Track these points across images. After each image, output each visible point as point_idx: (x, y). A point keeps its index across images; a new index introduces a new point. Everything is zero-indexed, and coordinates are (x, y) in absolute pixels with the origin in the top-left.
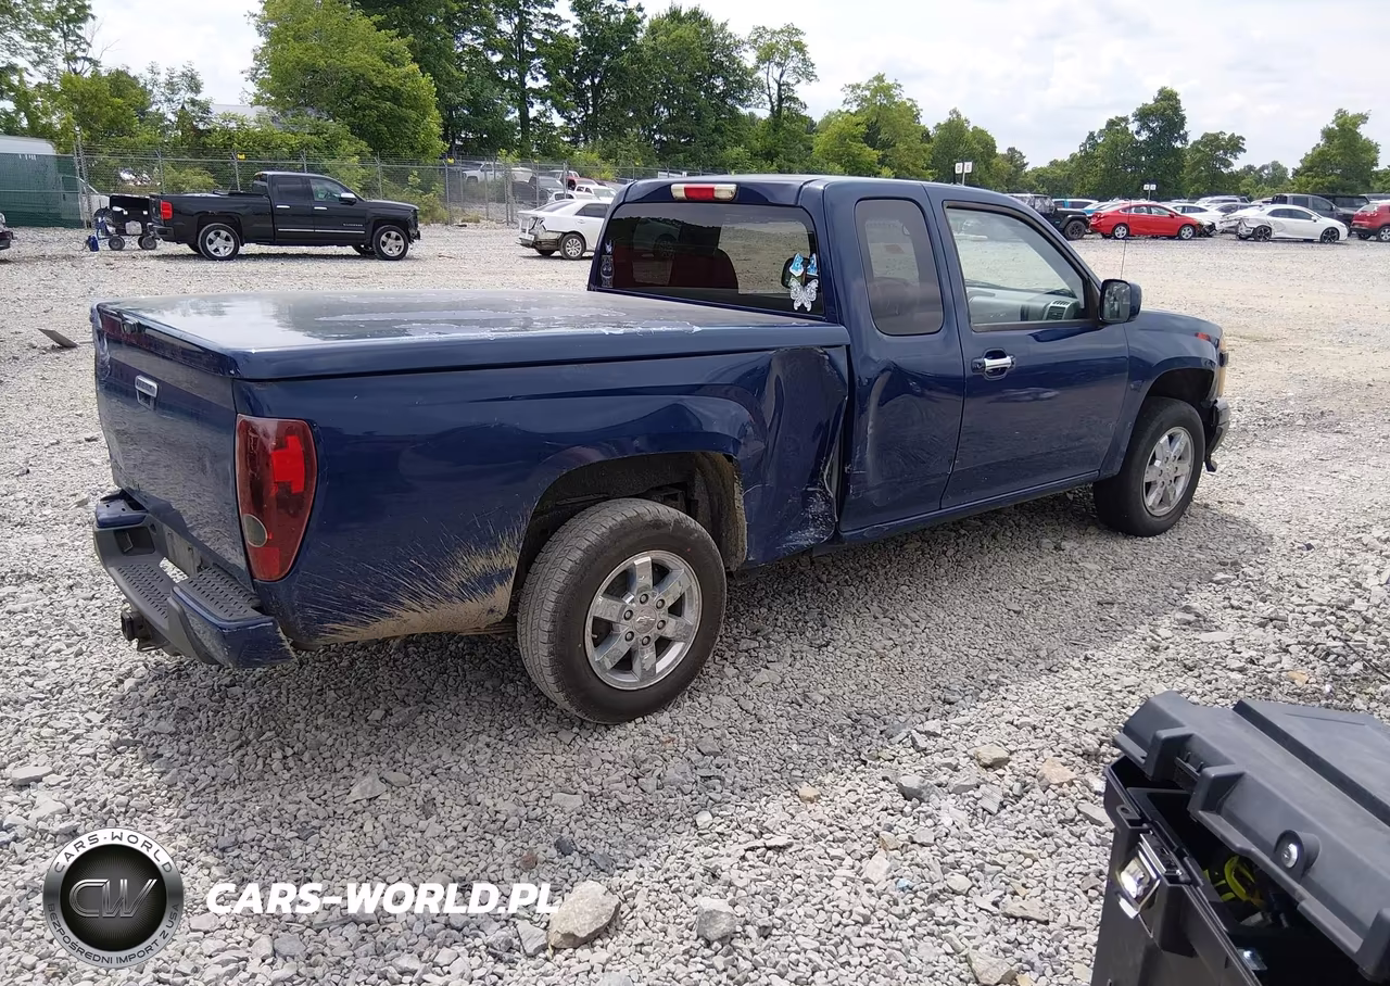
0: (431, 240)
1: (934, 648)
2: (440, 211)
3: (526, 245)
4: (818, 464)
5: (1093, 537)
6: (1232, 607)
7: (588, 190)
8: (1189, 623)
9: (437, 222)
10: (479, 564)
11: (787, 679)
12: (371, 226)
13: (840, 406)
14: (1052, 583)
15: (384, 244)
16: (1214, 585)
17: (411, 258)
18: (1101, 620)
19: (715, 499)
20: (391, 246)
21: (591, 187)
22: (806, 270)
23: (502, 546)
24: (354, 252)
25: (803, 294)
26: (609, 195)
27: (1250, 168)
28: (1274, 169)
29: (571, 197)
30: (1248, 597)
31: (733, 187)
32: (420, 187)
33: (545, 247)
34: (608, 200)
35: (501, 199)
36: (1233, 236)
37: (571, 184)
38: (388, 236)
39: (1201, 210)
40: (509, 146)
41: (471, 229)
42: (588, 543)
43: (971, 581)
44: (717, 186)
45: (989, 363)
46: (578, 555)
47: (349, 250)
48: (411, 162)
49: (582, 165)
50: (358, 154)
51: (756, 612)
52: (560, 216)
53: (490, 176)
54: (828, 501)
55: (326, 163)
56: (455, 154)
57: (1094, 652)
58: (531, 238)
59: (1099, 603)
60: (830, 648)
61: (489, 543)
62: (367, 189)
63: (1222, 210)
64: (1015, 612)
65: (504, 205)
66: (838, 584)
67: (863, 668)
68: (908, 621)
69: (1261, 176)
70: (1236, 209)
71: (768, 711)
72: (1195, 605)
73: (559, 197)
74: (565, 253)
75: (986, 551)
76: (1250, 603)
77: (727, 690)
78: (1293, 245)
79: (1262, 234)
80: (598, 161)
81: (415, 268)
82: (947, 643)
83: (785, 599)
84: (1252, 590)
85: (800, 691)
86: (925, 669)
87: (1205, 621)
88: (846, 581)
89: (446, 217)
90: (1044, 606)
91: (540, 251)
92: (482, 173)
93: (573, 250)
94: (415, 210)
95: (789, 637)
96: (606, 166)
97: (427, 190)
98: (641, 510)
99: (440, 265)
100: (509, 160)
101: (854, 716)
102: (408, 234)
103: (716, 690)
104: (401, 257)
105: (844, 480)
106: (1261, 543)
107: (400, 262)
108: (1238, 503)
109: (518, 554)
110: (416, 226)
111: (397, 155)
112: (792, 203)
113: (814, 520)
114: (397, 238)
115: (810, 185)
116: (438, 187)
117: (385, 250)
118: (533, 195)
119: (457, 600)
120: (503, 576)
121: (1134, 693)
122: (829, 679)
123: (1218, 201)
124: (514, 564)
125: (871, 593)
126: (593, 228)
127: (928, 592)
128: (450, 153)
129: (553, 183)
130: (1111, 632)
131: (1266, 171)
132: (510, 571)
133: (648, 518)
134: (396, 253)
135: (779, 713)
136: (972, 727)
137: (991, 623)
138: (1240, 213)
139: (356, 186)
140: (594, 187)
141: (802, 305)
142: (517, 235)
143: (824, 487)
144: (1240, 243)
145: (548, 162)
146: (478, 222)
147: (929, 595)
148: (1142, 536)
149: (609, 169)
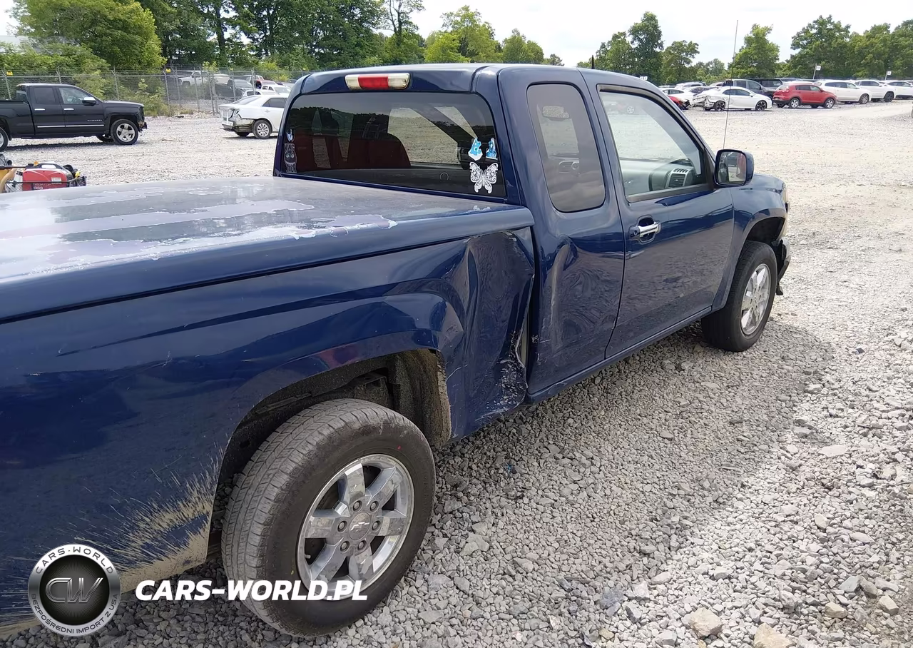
0: (155, 128)
1: (614, 488)
2: (164, 107)
3: (228, 129)
4: (509, 338)
5: (701, 355)
6: (831, 416)
7: (270, 88)
8: (806, 436)
9: (162, 114)
10: (166, 519)
11: (494, 543)
12: (108, 121)
13: (528, 283)
14: (687, 405)
15: (120, 133)
16: (810, 395)
17: (142, 143)
18: (738, 440)
19: (417, 383)
20: (125, 135)
21: (273, 86)
22: (485, 154)
23: (191, 494)
24: (98, 141)
25: (483, 177)
26: (286, 91)
27: (701, 64)
28: (716, 64)
29: (259, 93)
30: (839, 405)
31: (406, 76)
32: (147, 90)
33: (242, 130)
34: (286, 95)
35: (208, 97)
36: (701, 109)
37: (258, 85)
38: (123, 127)
39: (680, 92)
40: (210, 59)
41: (187, 118)
42: (294, 465)
43: (622, 409)
44: (390, 76)
45: (642, 229)
46: (283, 480)
47: (94, 139)
48: (140, 73)
49: (265, 71)
50: (100, 69)
51: (452, 462)
52: (251, 108)
53: (199, 81)
54: (519, 371)
55: (75, 76)
56: (172, 66)
57: (747, 479)
58: (231, 124)
59: (731, 423)
60: (526, 500)
61: (176, 496)
62: (109, 93)
63: (692, 91)
64: (668, 439)
65: (210, 101)
66: (515, 421)
67: (559, 519)
68: (584, 460)
69: (708, 69)
70: (701, 90)
71: (485, 589)
72: (804, 418)
73: (250, 94)
74: (257, 134)
75: (624, 376)
76: (842, 410)
77: (440, 566)
78: (739, 113)
79: (719, 106)
80: (276, 68)
81: (144, 150)
82: (623, 480)
83: (473, 443)
84: (839, 398)
85: (508, 557)
86: (612, 513)
87: (817, 432)
88: (521, 418)
89: (168, 111)
90: (689, 431)
91: (238, 133)
92: (193, 79)
93: (263, 131)
94: (142, 107)
95: (485, 488)
96: (283, 71)
97: (152, 93)
98: (349, 418)
99: (163, 146)
100: (211, 68)
101: (567, 585)
102: (137, 125)
103: (431, 566)
104: (133, 142)
105: (532, 349)
106: (826, 351)
107: (133, 146)
108: (792, 314)
109: (212, 498)
110: (143, 119)
111: (129, 68)
112: (467, 89)
113: (507, 389)
114: (129, 129)
115: (483, 72)
116: (161, 90)
117: (121, 137)
118: (231, 94)
119: (143, 564)
120: (196, 524)
121: (796, 523)
122: (531, 538)
123: (689, 86)
124: (209, 508)
125: (544, 429)
126: (277, 116)
127: (591, 423)
128: (168, 65)
129: (245, 84)
130: (751, 454)
131: (711, 66)
132: (204, 517)
133: (357, 426)
134: (129, 139)
135: (495, 590)
136: (675, 585)
137: (653, 453)
138: (705, 93)
139: (99, 92)
140: (275, 86)
141: (483, 187)
142: (219, 122)
143: (516, 359)
144: (706, 112)
145: (240, 70)
146: (192, 114)
147: (593, 427)
148: (738, 352)
149: (285, 74)
